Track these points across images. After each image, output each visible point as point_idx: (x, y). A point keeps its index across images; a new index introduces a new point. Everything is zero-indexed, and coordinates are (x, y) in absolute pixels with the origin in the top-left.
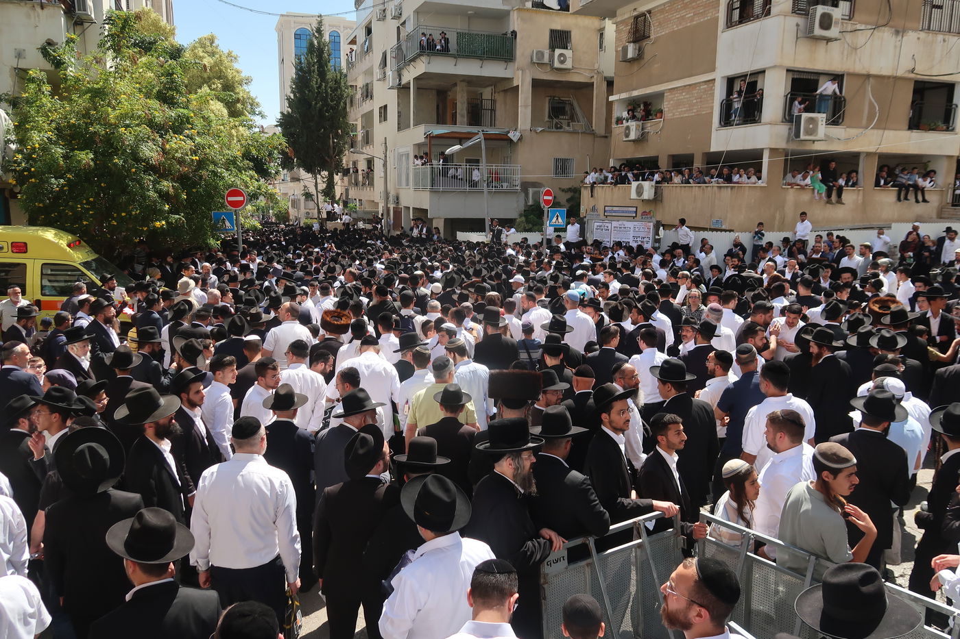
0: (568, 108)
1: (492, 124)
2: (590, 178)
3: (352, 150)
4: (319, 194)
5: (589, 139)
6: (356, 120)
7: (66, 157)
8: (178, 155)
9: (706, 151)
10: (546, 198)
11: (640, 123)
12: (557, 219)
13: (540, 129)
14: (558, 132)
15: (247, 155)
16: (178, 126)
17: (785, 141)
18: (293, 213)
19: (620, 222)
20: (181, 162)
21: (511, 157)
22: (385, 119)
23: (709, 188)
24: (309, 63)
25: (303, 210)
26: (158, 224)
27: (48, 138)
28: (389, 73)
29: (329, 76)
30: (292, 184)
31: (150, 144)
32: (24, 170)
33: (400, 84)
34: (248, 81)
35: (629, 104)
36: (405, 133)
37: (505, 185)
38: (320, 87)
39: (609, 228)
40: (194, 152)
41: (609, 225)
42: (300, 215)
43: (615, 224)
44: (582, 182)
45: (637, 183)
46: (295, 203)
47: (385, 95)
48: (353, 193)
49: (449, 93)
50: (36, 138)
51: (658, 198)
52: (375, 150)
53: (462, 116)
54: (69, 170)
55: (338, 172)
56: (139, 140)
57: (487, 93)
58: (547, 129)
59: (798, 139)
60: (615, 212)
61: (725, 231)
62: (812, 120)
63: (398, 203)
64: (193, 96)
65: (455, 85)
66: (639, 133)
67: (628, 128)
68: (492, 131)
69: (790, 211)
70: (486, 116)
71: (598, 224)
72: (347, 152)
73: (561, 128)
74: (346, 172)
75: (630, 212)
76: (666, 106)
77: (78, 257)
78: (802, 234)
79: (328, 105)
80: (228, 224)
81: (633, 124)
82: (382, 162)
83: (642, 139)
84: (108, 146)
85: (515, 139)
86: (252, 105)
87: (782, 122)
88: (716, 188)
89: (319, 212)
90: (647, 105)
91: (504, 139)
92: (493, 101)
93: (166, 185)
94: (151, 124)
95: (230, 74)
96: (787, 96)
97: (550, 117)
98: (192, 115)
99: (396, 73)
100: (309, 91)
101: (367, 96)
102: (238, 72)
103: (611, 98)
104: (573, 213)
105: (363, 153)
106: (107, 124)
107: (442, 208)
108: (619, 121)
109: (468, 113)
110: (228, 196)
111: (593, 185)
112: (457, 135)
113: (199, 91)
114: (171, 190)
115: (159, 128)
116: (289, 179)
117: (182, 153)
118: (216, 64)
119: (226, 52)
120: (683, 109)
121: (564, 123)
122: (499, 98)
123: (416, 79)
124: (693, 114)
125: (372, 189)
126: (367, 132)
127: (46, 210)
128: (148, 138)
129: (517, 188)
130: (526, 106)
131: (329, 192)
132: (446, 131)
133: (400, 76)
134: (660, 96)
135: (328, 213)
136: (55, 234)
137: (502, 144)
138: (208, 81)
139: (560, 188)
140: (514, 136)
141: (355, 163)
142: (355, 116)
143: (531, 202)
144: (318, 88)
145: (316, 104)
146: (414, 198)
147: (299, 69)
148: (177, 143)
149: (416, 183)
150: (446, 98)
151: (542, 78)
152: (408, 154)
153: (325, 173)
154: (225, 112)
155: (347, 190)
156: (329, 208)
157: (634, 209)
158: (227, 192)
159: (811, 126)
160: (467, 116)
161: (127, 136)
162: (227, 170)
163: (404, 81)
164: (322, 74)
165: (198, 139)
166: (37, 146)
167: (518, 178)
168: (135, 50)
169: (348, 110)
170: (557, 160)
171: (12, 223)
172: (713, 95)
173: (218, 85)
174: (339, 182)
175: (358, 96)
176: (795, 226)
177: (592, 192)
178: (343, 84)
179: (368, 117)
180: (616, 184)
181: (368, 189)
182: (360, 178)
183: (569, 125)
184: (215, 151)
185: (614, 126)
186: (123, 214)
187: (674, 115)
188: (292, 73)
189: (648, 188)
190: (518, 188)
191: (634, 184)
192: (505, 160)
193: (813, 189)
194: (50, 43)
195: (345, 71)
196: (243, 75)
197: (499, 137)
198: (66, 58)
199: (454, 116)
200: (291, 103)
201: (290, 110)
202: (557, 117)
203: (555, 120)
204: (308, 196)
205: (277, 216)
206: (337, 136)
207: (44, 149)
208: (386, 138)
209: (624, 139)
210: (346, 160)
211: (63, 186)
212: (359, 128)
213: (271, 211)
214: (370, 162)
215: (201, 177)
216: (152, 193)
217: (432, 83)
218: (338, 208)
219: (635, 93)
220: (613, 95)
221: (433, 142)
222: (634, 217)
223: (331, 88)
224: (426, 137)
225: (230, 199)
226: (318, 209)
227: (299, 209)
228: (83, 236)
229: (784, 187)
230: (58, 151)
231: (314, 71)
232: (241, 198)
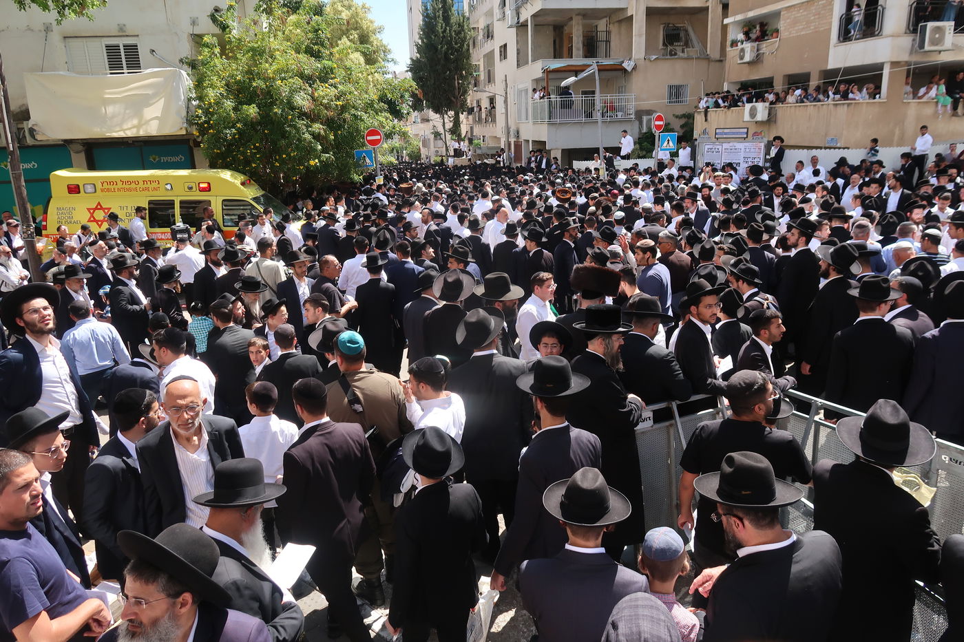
0: (682, 34)
1: (607, 55)
2: (703, 104)
3: (475, 89)
4: (447, 133)
5: (704, 64)
6: (479, 60)
7: (235, 109)
8: (325, 101)
9: (823, 68)
10: (658, 123)
11: (755, 44)
12: (668, 143)
13: (655, 57)
14: (672, 59)
15: (382, 99)
16: (325, 76)
17: (907, 55)
18: (424, 152)
19: (731, 144)
20: (327, 107)
21: (625, 86)
22: (505, 57)
23: (825, 106)
24: (434, 9)
25: (433, 149)
26: (312, 163)
27: (220, 94)
28: (508, 12)
29: (453, 20)
30: (422, 126)
31: (302, 93)
32: (205, 122)
33: (518, 23)
34: (380, 29)
35: (745, 26)
36: (525, 69)
37: (620, 114)
38: (445, 31)
39: (720, 150)
40: (338, 98)
41: (720, 147)
42: (430, 154)
43: (725, 146)
44: (697, 107)
45: (751, 105)
46: (425, 143)
47: (505, 34)
48: (478, 131)
49: (566, 28)
50: (212, 94)
51: (771, 119)
52: (497, 89)
53: (578, 49)
54: (239, 121)
55: (463, 111)
56: (293, 91)
57: (602, 25)
58: (661, 57)
59: (922, 50)
60: (726, 134)
61: (839, 148)
62: (938, 29)
63: (518, 137)
64: (335, 50)
65: (571, 19)
66: (754, 55)
67: (743, 50)
68: (606, 62)
69: (911, 125)
70: (602, 47)
71: (709, 147)
72: (471, 92)
73: (676, 54)
74: (471, 111)
75: (742, 133)
76: (782, 25)
77: (250, 193)
78: (923, 149)
79: (452, 48)
80: (368, 161)
81: (748, 46)
82: (503, 99)
83: (757, 60)
84: (267, 98)
85: (629, 69)
86: (384, 52)
87: (905, 33)
88: (831, 107)
89: (447, 150)
90: (763, 25)
91: (619, 70)
92: (608, 33)
93: (317, 127)
94: (301, 75)
95: (364, 25)
96: (912, 5)
97: (664, 44)
98: (335, 66)
99: (514, 12)
100: (435, 36)
101: (488, 37)
102: (371, 22)
103: (726, 21)
104: (686, 138)
105: (485, 91)
106: (266, 79)
107: (559, 140)
108: (734, 43)
109: (584, 45)
110: (368, 135)
111: (706, 110)
112: (574, 68)
113: (339, 42)
114: (322, 132)
115: (308, 79)
116: (419, 120)
117: (328, 100)
118: (352, 16)
119: (360, 4)
120: (801, 27)
121: (679, 49)
122: (614, 29)
123: (534, 16)
124: (810, 31)
125: (494, 125)
126: (489, 71)
127: (222, 156)
128: (300, 88)
129: (631, 116)
130: (640, 35)
131: (455, 130)
132: (563, 65)
133: (518, 14)
134: (777, 15)
135: (455, 150)
136: (232, 175)
137: (616, 75)
138: (346, 33)
139: (674, 115)
140: (628, 65)
141: (478, 102)
142: (477, 58)
143: (645, 130)
144: (443, 33)
145: (442, 47)
146: (533, 131)
147: (426, 16)
148: (325, 92)
149: (535, 117)
150: (562, 32)
151: (656, 6)
152: (527, 89)
153: (451, 113)
154: (362, 60)
155: (472, 128)
156: (456, 145)
157: (746, 130)
158: (366, 132)
159: (937, 36)
160: (583, 48)
161: (283, 88)
162: (366, 113)
163: (522, 20)
164: (447, 18)
165: (341, 87)
166: (212, 101)
167: (632, 107)
168: (284, 10)
169: (471, 51)
170: (671, 87)
171: (197, 167)
172: (832, 10)
173: (355, 35)
174: (465, 121)
175: (480, 37)
176: (915, 141)
177: (706, 116)
178: (466, 27)
179: (489, 57)
180: (729, 107)
181: (491, 125)
182: (484, 116)
183: (683, 52)
184: (356, 97)
185: (729, 49)
186: (284, 156)
187: (790, 34)
188: (419, 20)
189: (761, 109)
190: (633, 116)
191: (748, 106)
192: (620, 90)
193: (937, 103)
194: (217, 10)
195: (467, 14)
196: (376, 25)
197: (613, 67)
198: (230, 22)
199: (570, 49)
200: (419, 50)
201: (418, 55)
202: (671, 44)
203: (669, 48)
204: (437, 135)
205: (410, 156)
206: (461, 77)
207: (218, 103)
208: (506, 76)
209: (739, 62)
210: (470, 100)
211: (235, 134)
212: (482, 68)
213: (404, 152)
214: (492, 100)
215: (345, 121)
216: (307, 136)
217: (550, 19)
218: (464, 146)
219: (751, 14)
220: (727, 17)
221: (551, 76)
222: (745, 138)
223: (455, 31)
224: (544, 72)
225: (369, 138)
226: (446, 147)
227: (429, 148)
228: (253, 177)
229: (905, 101)
230: (229, 104)
231: (439, 17)
232: (378, 137)
